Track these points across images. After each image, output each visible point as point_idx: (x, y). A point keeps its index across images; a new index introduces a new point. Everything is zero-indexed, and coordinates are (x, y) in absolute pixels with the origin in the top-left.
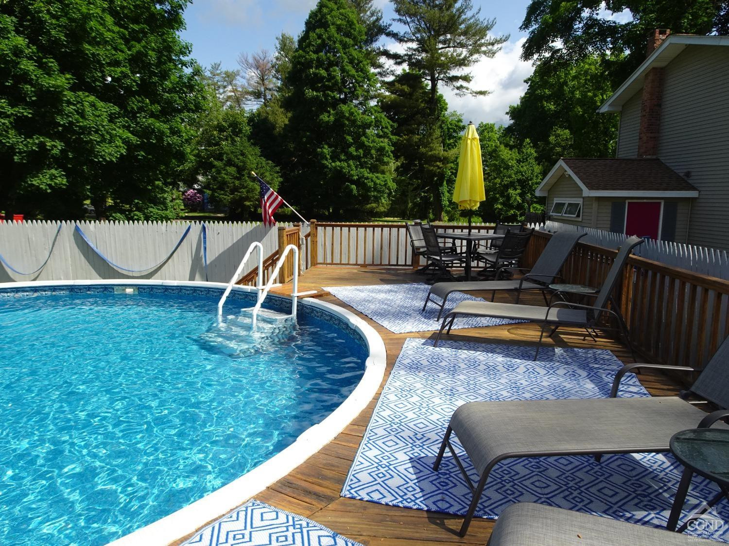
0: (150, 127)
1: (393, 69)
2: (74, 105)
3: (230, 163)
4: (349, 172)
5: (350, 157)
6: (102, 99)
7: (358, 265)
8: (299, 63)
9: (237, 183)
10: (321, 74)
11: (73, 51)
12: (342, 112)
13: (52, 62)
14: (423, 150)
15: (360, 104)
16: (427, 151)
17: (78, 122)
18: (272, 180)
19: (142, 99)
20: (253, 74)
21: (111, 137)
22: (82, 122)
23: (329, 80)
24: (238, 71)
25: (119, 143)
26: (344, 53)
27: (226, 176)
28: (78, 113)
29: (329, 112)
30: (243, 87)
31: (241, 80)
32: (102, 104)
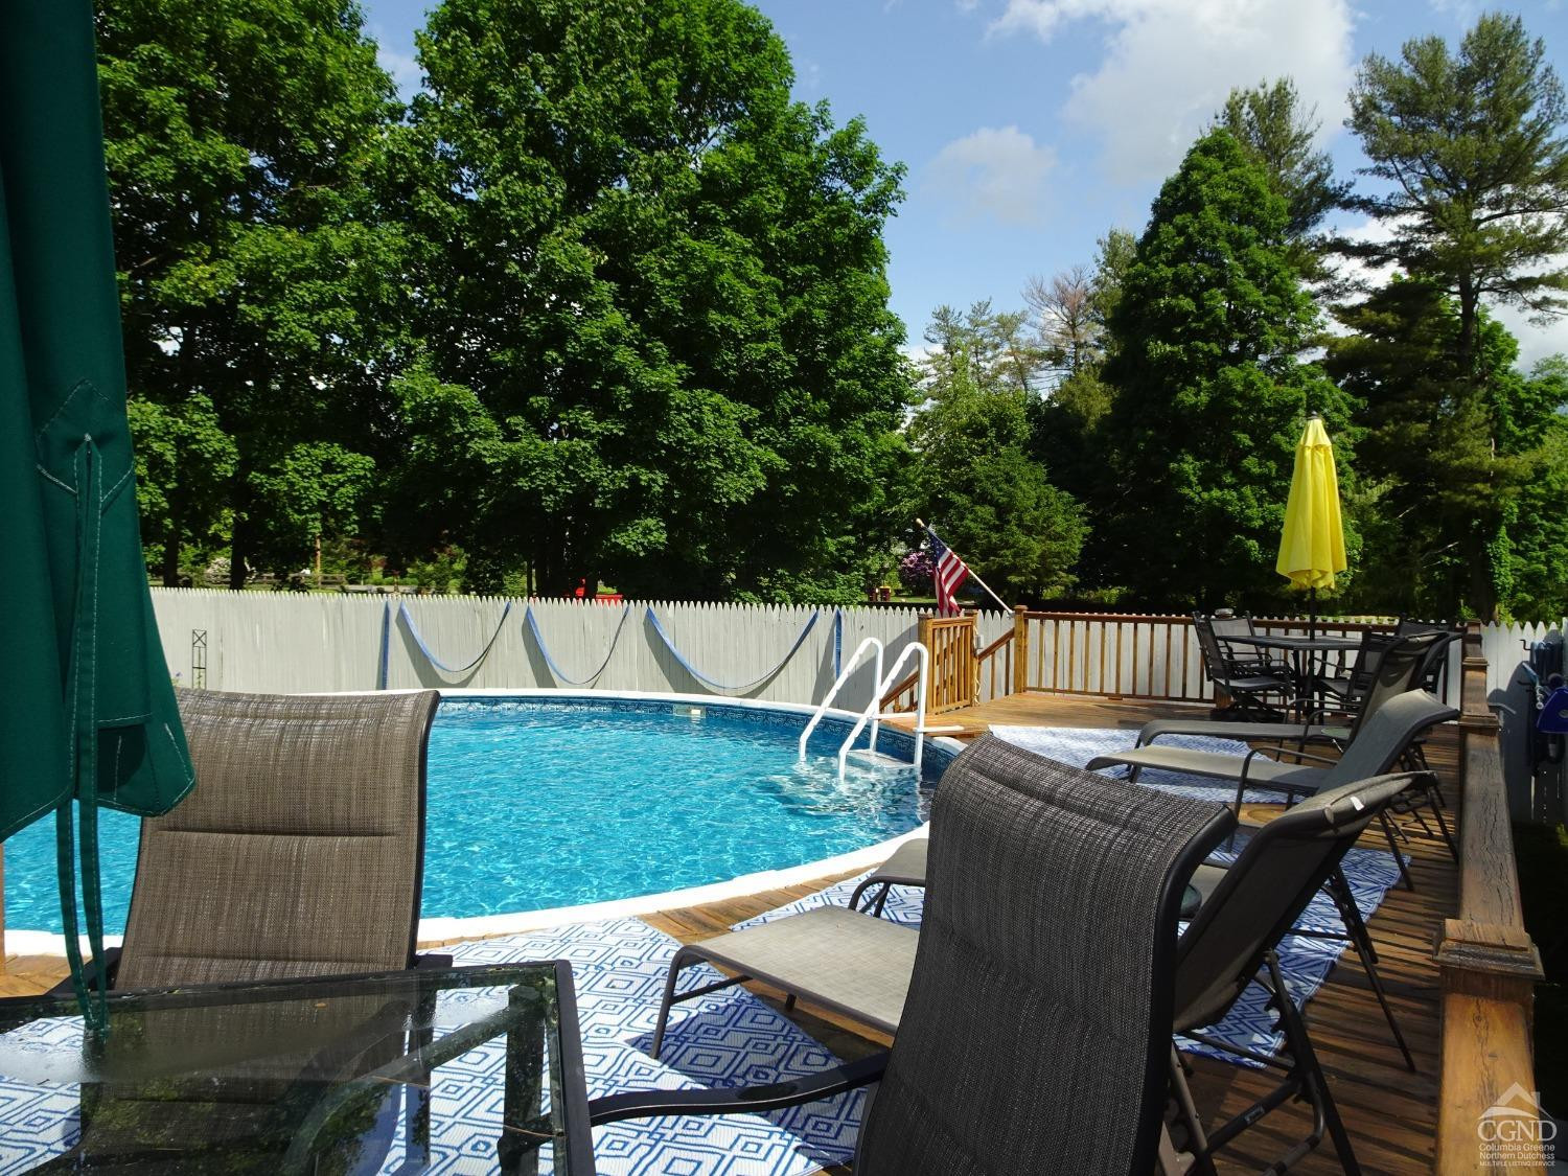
0: (809, 441)
1: (1359, 278)
2: (688, 411)
3: (984, 499)
4: (1242, 511)
5: (1245, 477)
6: (732, 398)
7: (1105, 695)
8: (1135, 288)
9: (995, 537)
10: (1181, 308)
11: (691, 326)
12: (1228, 384)
13: (660, 347)
14: (1439, 456)
15: (1273, 361)
16: (1450, 458)
17: (691, 439)
18: (1068, 530)
19: (801, 393)
20: (1053, 318)
21: (744, 461)
22: (698, 439)
23: (1199, 319)
24: (1024, 313)
25: (755, 470)
26: (1236, 259)
27: (972, 525)
28: (692, 425)
29: (1198, 385)
30: (1032, 343)
31: (1030, 330)
32: (732, 406)
